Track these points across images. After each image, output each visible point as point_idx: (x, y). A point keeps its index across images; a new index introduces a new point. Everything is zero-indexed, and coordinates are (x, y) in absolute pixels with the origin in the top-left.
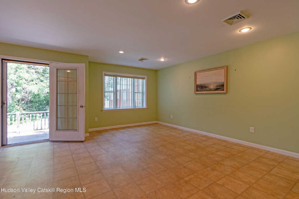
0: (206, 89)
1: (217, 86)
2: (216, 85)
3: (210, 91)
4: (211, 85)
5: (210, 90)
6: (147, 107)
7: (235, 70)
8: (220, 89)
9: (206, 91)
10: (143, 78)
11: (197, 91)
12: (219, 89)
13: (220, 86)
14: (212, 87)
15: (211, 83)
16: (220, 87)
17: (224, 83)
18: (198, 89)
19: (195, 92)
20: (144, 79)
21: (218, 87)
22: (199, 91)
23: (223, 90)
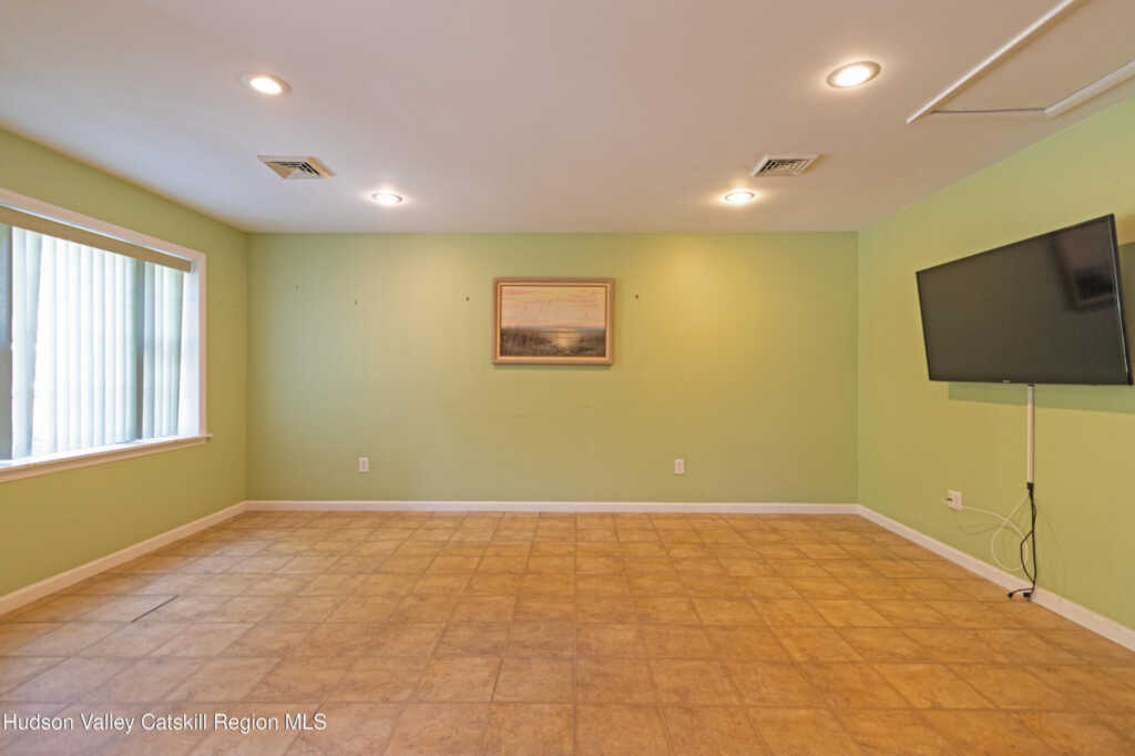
0: (542, 347)
1: (582, 340)
2: (578, 335)
3: (555, 354)
4: (560, 335)
5: (558, 352)
6: (205, 435)
7: (637, 297)
8: (590, 349)
9: (542, 354)
10: (184, 266)
11: (502, 354)
12: (587, 349)
13: (590, 340)
14: (563, 342)
15: (558, 327)
16: (593, 346)
17: (605, 332)
18: (509, 345)
19: (496, 357)
20: (189, 270)
21: (585, 345)
22: (510, 354)
23: (604, 355)
